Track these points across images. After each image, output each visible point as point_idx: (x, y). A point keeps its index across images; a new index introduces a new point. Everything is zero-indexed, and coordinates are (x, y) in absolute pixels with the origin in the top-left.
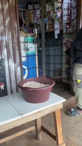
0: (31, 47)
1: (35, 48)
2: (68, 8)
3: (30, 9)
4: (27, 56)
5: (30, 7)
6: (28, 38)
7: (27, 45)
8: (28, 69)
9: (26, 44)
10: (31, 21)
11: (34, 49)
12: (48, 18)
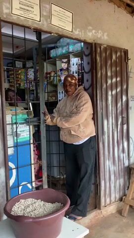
0: (22, 131)
1: (30, 132)
2: (79, 72)
3: (19, 67)
4: (16, 146)
5: (19, 64)
6: (18, 117)
7: (17, 128)
8: (17, 168)
9: (15, 126)
10: (20, 84)
11: (28, 133)
12: (47, 82)
